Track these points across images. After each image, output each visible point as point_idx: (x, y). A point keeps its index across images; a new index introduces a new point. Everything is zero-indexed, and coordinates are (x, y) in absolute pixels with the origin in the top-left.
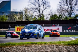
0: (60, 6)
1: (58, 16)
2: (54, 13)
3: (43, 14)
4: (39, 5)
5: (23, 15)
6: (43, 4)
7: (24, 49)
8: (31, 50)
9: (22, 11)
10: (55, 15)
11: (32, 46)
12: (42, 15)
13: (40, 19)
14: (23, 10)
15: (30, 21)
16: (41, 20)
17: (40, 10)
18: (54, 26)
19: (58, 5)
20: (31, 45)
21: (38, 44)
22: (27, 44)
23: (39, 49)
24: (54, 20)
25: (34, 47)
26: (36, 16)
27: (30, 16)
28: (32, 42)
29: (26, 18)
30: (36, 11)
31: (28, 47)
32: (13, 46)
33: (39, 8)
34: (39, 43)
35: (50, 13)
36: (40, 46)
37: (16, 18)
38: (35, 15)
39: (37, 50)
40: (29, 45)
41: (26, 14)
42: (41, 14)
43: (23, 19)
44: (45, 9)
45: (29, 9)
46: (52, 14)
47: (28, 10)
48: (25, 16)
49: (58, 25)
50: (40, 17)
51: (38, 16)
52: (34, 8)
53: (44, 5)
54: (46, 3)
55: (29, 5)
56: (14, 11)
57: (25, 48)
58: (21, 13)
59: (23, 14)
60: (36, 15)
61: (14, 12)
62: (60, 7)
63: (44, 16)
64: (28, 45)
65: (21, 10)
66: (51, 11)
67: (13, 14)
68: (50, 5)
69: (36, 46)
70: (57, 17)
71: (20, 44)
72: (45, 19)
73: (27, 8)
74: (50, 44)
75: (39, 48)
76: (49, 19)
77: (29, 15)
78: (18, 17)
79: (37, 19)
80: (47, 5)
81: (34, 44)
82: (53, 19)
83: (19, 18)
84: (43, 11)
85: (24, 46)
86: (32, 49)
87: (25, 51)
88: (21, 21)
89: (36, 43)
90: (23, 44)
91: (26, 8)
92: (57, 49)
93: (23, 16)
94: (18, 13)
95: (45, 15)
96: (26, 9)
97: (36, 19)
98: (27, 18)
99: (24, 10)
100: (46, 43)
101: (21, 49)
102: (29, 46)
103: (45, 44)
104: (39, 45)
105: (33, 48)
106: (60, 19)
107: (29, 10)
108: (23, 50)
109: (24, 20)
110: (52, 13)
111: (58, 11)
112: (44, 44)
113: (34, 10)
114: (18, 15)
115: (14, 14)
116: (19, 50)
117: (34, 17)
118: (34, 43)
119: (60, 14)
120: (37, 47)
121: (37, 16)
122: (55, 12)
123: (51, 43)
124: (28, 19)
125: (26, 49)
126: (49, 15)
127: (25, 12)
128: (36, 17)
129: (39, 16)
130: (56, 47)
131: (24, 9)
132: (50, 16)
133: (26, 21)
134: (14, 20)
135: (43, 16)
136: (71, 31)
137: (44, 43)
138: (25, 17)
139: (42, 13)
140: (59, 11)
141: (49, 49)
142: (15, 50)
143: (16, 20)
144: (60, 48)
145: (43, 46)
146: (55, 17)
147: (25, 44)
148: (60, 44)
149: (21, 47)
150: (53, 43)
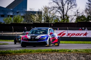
0: (89, 6)
2: (81, 14)
3: (67, 14)
4: (62, 3)
6: (67, 2)
8: (52, 59)
9: (41, 11)
11: (53, 54)
13: (64, 21)
15: (51, 23)
16: (65, 22)
17: (63, 10)
18: (80, 30)
19: (87, 3)
20: (52, 52)
21: (60, 51)
22: (47, 51)
23: (61, 58)
24: (82, 22)
25: (54, 56)
26: (58, 17)
27: (50, 16)
28: (53, 49)
29: (46, 20)
30: (59, 11)
31: (48, 55)
32: (29, 54)
33: (62, 8)
34: (61, 51)
35: (76, 13)
36: (63, 54)
37: (33, 19)
38: (58, 16)
39: (59, 59)
40: (49, 53)
41: (46, 14)
42: (64, 15)
44: (70, 8)
45: (49, 8)
46: (78, 15)
47: (48, 9)
48: (44, 17)
49: (86, 29)
50: (64, 19)
51: (61, 17)
52: (56, 7)
53: (68, 4)
54: (72, 2)
55: (50, 4)
56: (32, 11)
57: (44, 56)
58: (40, 13)
59: (43, 14)
60: (59, 16)
61: (31, 12)
62: (88, 6)
63: (69, 17)
64: (47, 52)
66: (77, 11)
67: (30, 15)
68: (76, 3)
69: (58, 54)
70: (85, 19)
71: (38, 51)
72: (70, 21)
73: (47, 7)
74: (76, 52)
75: (61, 57)
76: (75, 21)
77: (49, 16)
79: (60, 21)
80: (72, 3)
82: (80, 21)
84: (67, 11)
85: (42, 54)
86: (52, 58)
88: (40, 22)
89: (58, 51)
90: (42, 52)
92: (83, 58)
93: (43, 17)
94: (36, 13)
96: (46, 9)
97: (58, 21)
98: (47, 20)
100: (70, 51)
101: (39, 58)
102: (49, 54)
103: (69, 52)
104: (62, 54)
106: (89, 21)
107: (49, 10)
108: (41, 59)
109: (43, 21)
110: (79, 13)
111: (86, 11)
112: (68, 52)
113: (56, 10)
114: (36, 16)
115: (31, 14)
116: (37, 58)
117: (56, 18)
118: (55, 51)
119: (89, 15)
120: (59, 55)
121: (59, 17)
122: (83, 13)
123: (76, 51)
124: (48, 21)
125: (45, 58)
126: (75, 15)
127: (45, 12)
128: (59, 19)
129: (63, 18)
130: (83, 56)
131: (43, 8)
132: (76, 17)
133: (46, 22)
134: (31, 22)
135: (68, 18)
137: (68, 51)
138: (45, 18)
139: (66, 13)
140: (88, 11)
141: (73, 58)
142: (32, 58)
143: (34, 22)
144: (88, 58)
145: (66, 55)
146: (83, 19)
147: (43, 51)
148: (88, 52)
149: (39, 54)
150: (79, 50)
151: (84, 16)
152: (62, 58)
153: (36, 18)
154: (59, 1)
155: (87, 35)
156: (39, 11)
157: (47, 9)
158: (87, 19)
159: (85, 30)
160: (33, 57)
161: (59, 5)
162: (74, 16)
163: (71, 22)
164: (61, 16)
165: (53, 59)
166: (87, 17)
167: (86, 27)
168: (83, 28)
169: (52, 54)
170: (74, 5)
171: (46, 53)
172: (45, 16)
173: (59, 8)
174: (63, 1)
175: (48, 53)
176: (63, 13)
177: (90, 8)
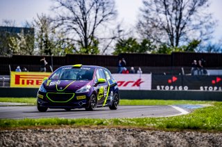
0: (146, 15)
1: (139, 42)
2: (127, 34)
3: (95, 35)
4: (82, 8)
5: (36, 36)
6: (95, 5)
7: (36, 138)
8: (58, 141)
9: (32, 26)
10: (131, 41)
11: (61, 130)
12: (92, 38)
13: (87, 52)
14: (35, 24)
15: (56, 55)
16: (90, 54)
17: (85, 24)
19: (141, 10)
20: (58, 126)
21: (78, 124)
22: (46, 123)
23: (80, 138)
24: (128, 54)
25: (64, 135)
26: (73, 42)
27: (55, 40)
28: (61, 119)
29: (43, 48)
30: (75, 26)
31: (48, 132)
33: (83, 19)
34: (80, 122)
35: (116, 32)
36: (85, 130)
37: (12, 45)
38: (72, 40)
39: (74, 142)
40: (51, 128)
41: (44, 34)
42: (88, 37)
43: (35, 50)
44: (102, 20)
45: (52, 21)
46: (121, 37)
47: (49, 23)
48: (40, 40)
49: (138, 69)
50: (87, 46)
51: (80, 42)
52: (69, 18)
53: (97, 10)
54: (105, 5)
55: (53, 10)
56: (9, 26)
57: (38, 136)
58: (28, 31)
59: (35, 33)
60: (75, 38)
61: (7, 28)
62: (144, 16)
63: (98, 43)
64: (46, 126)
65: (30, 23)
66: (118, 27)
67: (5, 35)
68: (115, 9)
69: (72, 130)
70: (137, 46)
71: (25, 124)
72: (101, 51)
73: (47, 17)
74: (115, 126)
75: (81, 136)
76: (113, 51)
77: (52, 39)
78: (20, 44)
79: (77, 51)
80: (107, 8)
81: (68, 124)
82: (125, 51)
83: (22, 46)
84: (94, 28)
85: (35, 131)
86: (58, 139)
87: (40, 145)
88: (28, 54)
89: (73, 123)
90: (34, 125)
91: (45, 17)
92: (133, 140)
93: (36, 42)
94: (20, 32)
95: (102, 39)
97: (74, 51)
98: (47, 47)
99: (40, 22)
100: (102, 123)
101: (27, 139)
102: (51, 130)
103: (98, 124)
104: (82, 129)
105: (62, 136)
106: (145, 51)
107: (52, 23)
108: (33, 142)
110: (122, 33)
111: (138, 27)
112: (96, 126)
113: (69, 24)
114: (20, 38)
115: (8, 35)
116: (22, 141)
117: (68, 43)
118: (66, 123)
119: (146, 36)
120: (74, 133)
121: (76, 43)
122: (131, 32)
123: (116, 121)
124: (50, 50)
125: (43, 140)
126: (113, 38)
127: (42, 28)
128: (75, 46)
129: (84, 43)
130: (133, 135)
131: (37, 20)
132: (116, 42)
133: (44, 54)
134: (8, 52)
135: (96, 43)
136: (176, 87)
137: (96, 122)
138: (41, 44)
139: (93, 33)
140: (142, 28)
141: (110, 139)
142: (9, 140)
143: (14, 52)
144: (144, 139)
145: (93, 132)
146: (131, 46)
147: (38, 124)
148: (144, 125)
149: (28, 131)
150: (123, 121)
151: (135, 39)
152: (83, 139)
153: (20, 42)
154: (75, 3)
155: (141, 85)
156: (28, 27)
157: (45, 21)
158: (140, 46)
159: (136, 73)
160: (12, 137)
161: (74, 13)
162: (110, 40)
163: (104, 54)
164: (80, 39)
165: (60, 142)
166: (142, 41)
167: (139, 66)
168: (132, 68)
169: (57, 130)
170: (110, 13)
171: (44, 128)
172: (42, 40)
173: (76, 20)
174: (84, 2)
175: (48, 128)
176: (86, 33)
177: (148, 21)
